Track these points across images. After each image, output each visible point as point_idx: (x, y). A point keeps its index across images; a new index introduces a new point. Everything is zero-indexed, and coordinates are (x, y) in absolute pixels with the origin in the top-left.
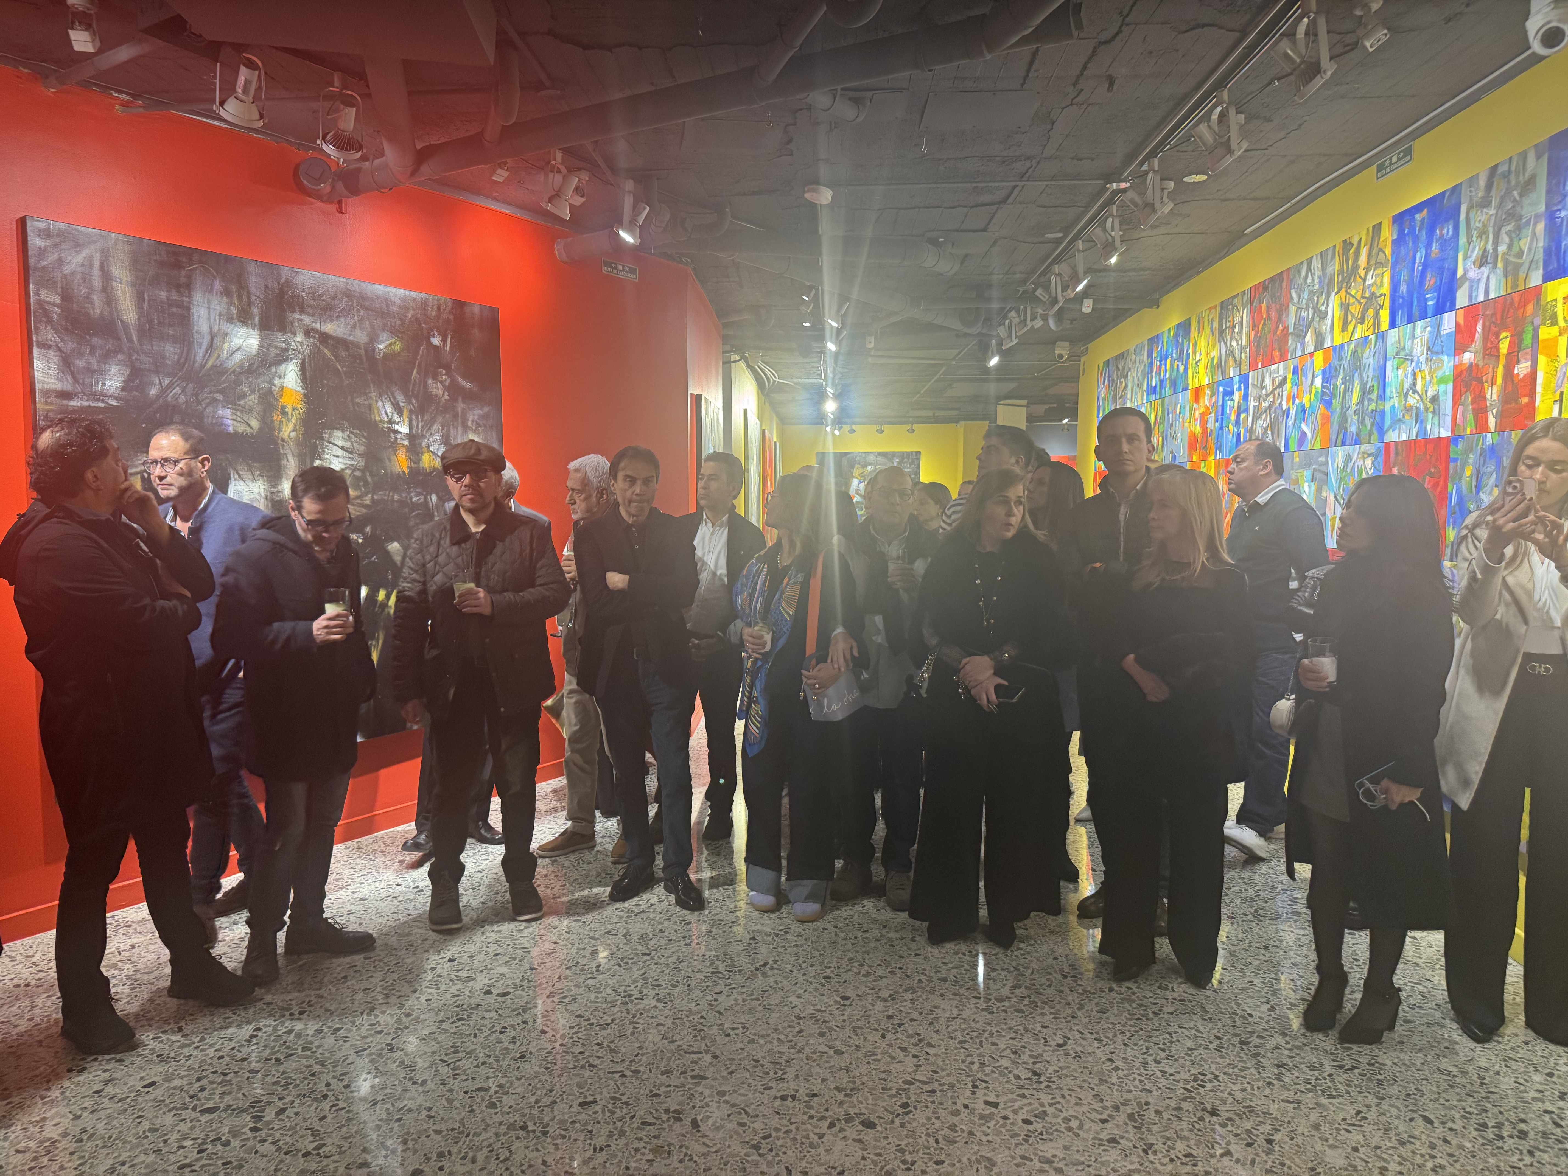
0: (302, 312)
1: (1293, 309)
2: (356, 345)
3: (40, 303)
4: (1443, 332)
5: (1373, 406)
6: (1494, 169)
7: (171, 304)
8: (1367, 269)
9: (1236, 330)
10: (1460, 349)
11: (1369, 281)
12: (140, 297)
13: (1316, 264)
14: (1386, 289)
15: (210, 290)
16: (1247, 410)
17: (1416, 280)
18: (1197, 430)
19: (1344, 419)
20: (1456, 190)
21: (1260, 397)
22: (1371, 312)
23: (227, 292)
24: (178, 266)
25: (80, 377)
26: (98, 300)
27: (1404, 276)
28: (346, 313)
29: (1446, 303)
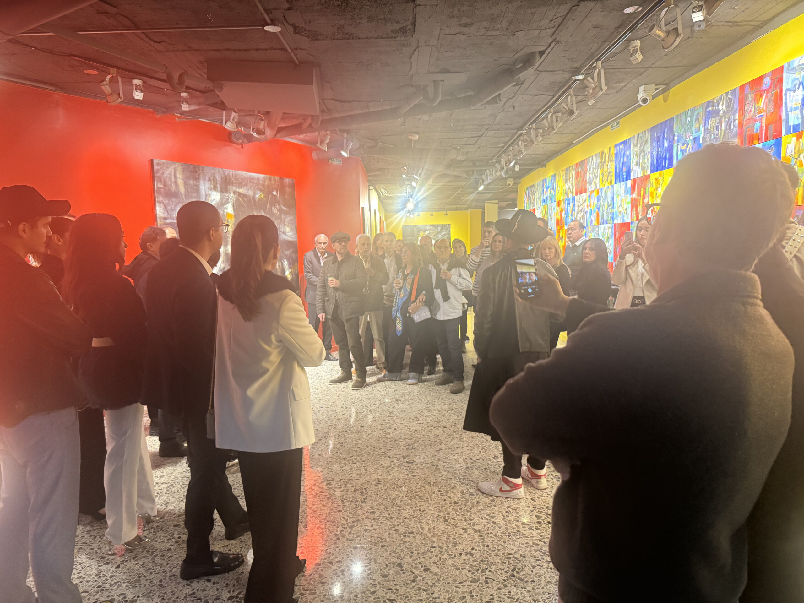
0: (232, 185)
1: (588, 173)
2: (249, 196)
3: (158, 188)
4: (628, 187)
5: (610, 211)
6: (639, 134)
7: (194, 185)
8: (608, 162)
9: (571, 179)
10: (632, 194)
11: (609, 167)
12: (185, 184)
13: (594, 158)
14: (613, 170)
15: (205, 179)
16: (574, 210)
17: (621, 168)
18: (559, 217)
19: (603, 215)
20: (630, 139)
21: (579, 205)
22: (609, 177)
23: (210, 180)
24: (196, 172)
25: (169, 212)
26: (173, 185)
27: (618, 167)
28: (246, 185)
29: (628, 177)
